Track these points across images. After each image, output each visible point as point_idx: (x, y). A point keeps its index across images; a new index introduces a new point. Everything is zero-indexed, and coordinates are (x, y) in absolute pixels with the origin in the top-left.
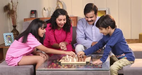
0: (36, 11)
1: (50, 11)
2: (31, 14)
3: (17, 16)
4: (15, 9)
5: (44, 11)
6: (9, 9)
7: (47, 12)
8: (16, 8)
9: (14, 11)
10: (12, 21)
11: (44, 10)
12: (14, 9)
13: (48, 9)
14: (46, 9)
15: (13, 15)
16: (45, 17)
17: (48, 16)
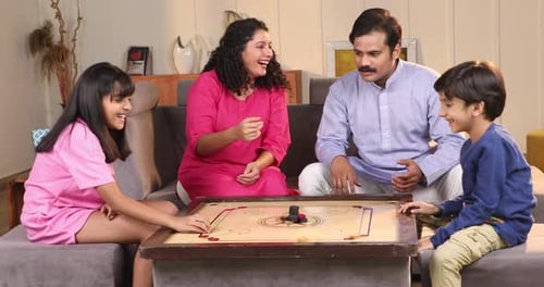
0: (147, 48)
1: (201, 51)
2: (131, 62)
3: (76, 68)
4: (72, 45)
5: (179, 49)
6: (49, 44)
7: (188, 53)
8: (74, 40)
9: (67, 51)
10: (59, 88)
11: (177, 45)
12: (68, 44)
13: (191, 43)
14: (183, 44)
15: (63, 66)
16: (181, 73)
17: (193, 68)
